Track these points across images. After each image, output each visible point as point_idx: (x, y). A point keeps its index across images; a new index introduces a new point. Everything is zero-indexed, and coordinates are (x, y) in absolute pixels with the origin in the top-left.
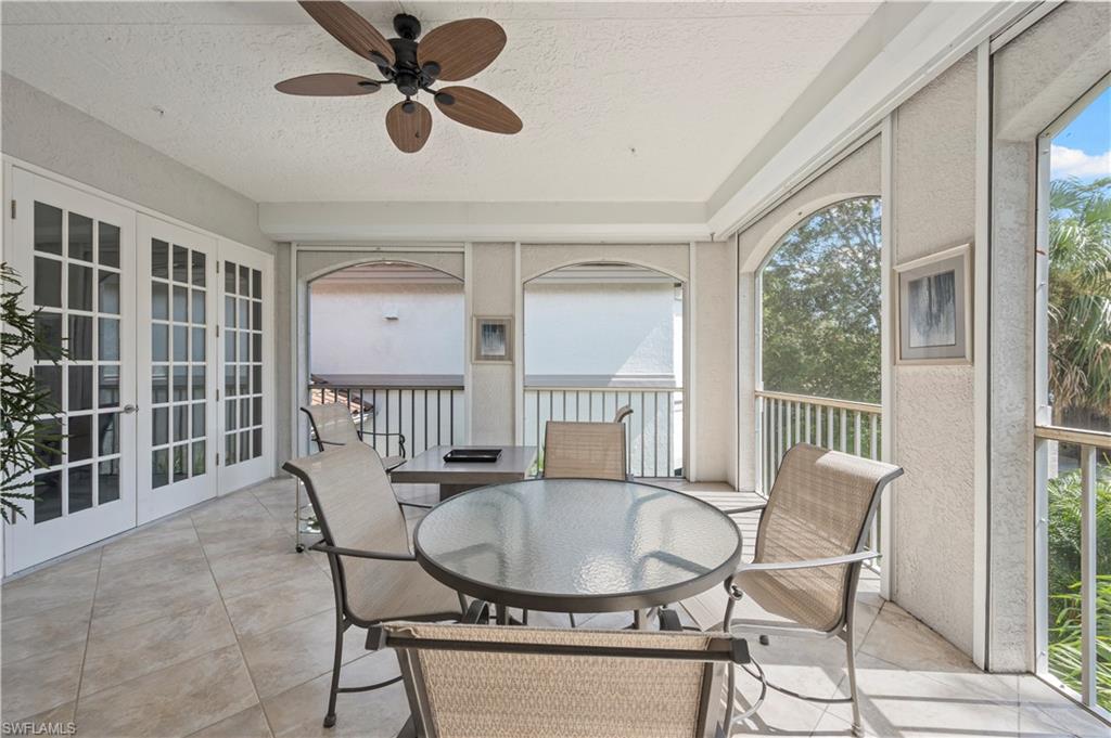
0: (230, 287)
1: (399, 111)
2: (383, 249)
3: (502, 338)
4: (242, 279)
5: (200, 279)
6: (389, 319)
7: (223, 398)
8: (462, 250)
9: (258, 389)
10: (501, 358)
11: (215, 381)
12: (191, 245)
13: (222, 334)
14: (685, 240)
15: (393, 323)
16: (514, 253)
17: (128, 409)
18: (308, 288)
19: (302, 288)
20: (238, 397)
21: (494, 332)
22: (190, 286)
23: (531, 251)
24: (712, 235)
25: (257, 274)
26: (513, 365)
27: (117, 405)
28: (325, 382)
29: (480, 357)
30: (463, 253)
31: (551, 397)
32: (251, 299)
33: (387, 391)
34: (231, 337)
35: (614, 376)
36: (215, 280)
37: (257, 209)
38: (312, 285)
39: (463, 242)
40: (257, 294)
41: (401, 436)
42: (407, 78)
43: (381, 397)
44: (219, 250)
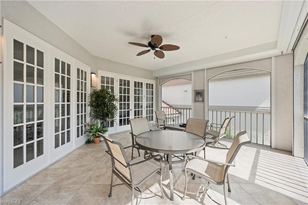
0: (147, 88)
1: (156, 53)
2: (174, 76)
3: (201, 96)
4: (150, 86)
5: (142, 87)
6: (185, 91)
7: (146, 109)
8: (191, 73)
9: (152, 107)
10: (200, 101)
11: (144, 106)
12: (140, 81)
13: (145, 97)
14: (270, 56)
15: (186, 92)
16: (204, 72)
17: (131, 110)
18: (161, 86)
19: (160, 87)
20: (149, 109)
21: (199, 94)
22: (140, 89)
23: (209, 71)
24: (282, 52)
25: (152, 85)
26: (204, 103)
27: (129, 109)
28: (172, 106)
29: (195, 101)
30: (191, 74)
31: (221, 112)
32: (151, 90)
33: (184, 109)
34: (147, 97)
35: (258, 107)
36: (144, 87)
37: (152, 72)
38: (162, 86)
39: (191, 71)
40: (152, 89)
41: (173, 119)
42: (153, 48)
43: (182, 110)
44: (145, 81)
